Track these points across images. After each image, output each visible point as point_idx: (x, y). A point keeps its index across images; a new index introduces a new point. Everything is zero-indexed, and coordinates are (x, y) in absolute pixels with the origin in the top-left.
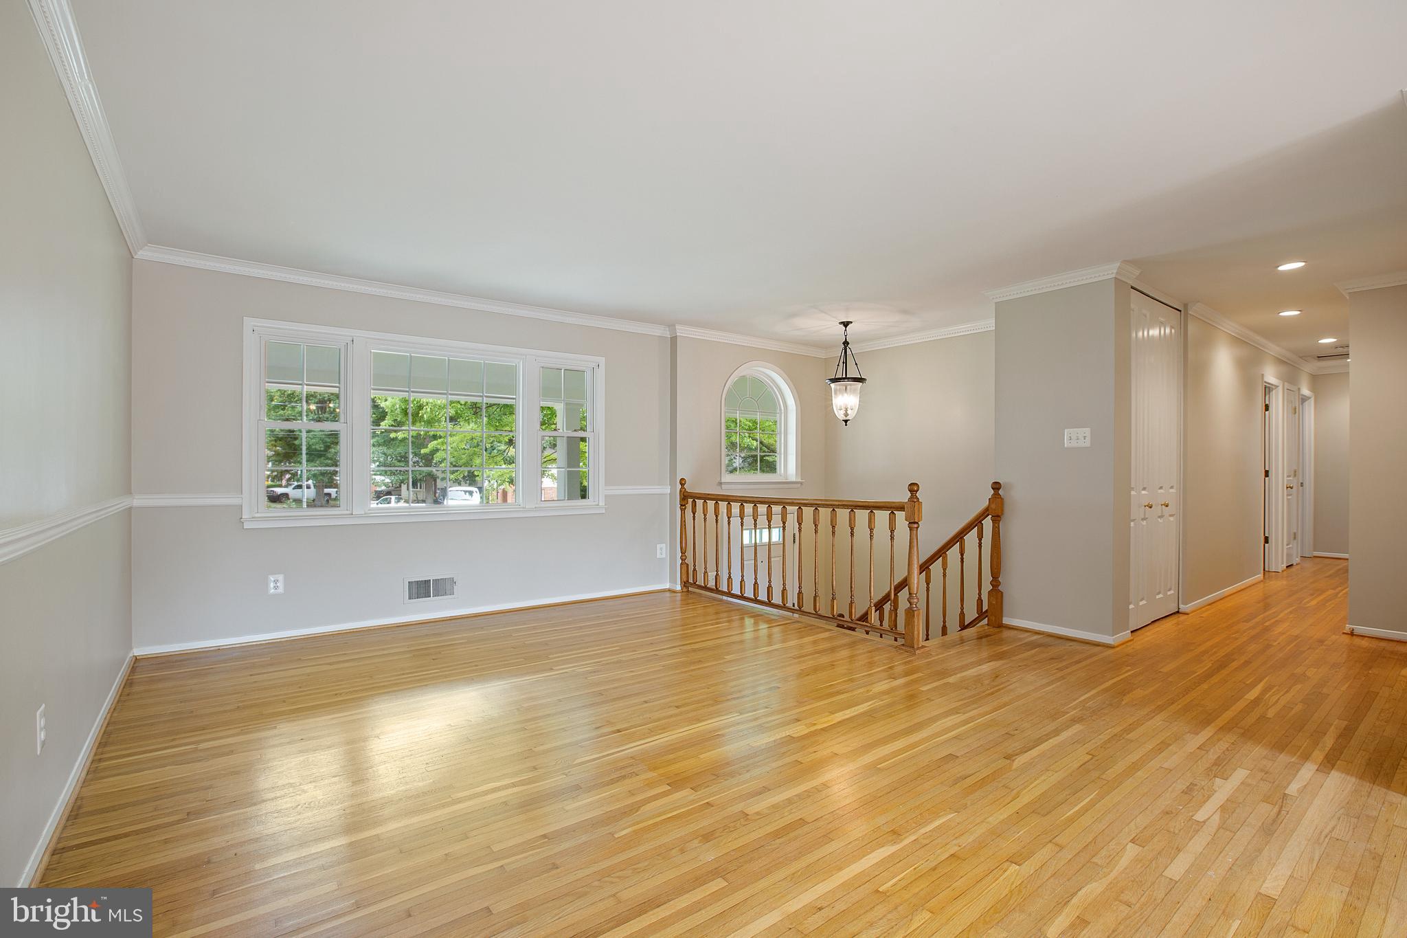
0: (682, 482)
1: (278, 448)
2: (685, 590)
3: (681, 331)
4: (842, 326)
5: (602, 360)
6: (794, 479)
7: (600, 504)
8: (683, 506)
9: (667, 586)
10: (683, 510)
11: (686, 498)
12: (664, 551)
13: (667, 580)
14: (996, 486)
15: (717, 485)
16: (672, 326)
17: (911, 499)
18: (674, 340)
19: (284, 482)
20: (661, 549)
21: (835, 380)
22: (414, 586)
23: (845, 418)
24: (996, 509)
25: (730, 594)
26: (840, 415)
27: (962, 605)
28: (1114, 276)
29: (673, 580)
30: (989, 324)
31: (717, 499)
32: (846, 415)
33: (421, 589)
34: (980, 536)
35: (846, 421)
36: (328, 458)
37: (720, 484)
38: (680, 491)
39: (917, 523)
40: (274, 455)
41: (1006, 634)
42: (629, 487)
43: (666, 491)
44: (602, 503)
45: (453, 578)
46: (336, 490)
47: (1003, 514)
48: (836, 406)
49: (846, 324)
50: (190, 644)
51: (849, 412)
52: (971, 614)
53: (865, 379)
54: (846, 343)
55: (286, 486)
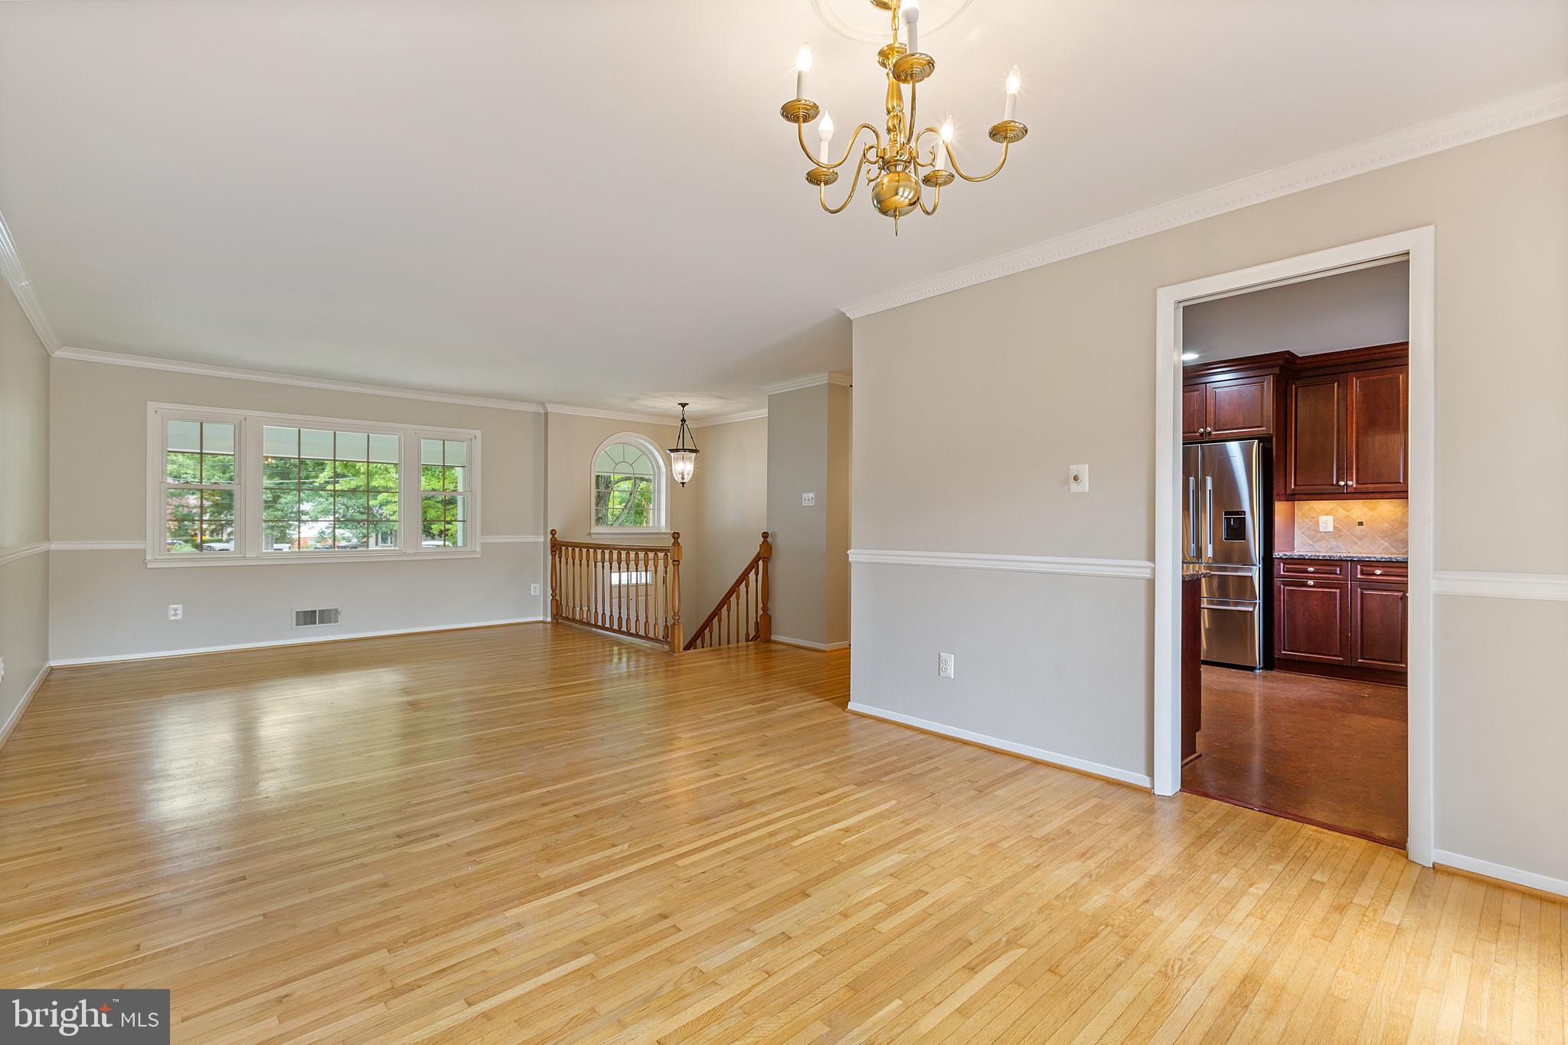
0: (553, 532)
1: (217, 498)
2: (554, 621)
3: (551, 408)
4: (680, 406)
5: (478, 433)
6: (664, 530)
7: (477, 550)
8: (553, 553)
9: (541, 619)
10: (553, 556)
11: (557, 547)
12: (539, 591)
13: (540, 614)
14: (765, 535)
15: (588, 535)
16: (543, 404)
17: (674, 545)
18: (546, 414)
19: (225, 537)
20: (535, 588)
21: (672, 451)
22: (301, 615)
23: (682, 481)
24: (766, 553)
25: (603, 628)
26: (678, 479)
27: (747, 627)
28: (827, 382)
29: (545, 615)
30: (764, 412)
31: (588, 547)
32: (683, 478)
33: (308, 618)
34: (757, 574)
35: (683, 484)
36: (278, 510)
37: (590, 534)
38: (551, 540)
39: (678, 561)
40: (212, 505)
41: (773, 647)
42: (501, 537)
43: (542, 540)
44: (478, 549)
45: (337, 609)
46: (289, 545)
47: (771, 556)
48: (676, 471)
49: (684, 405)
50: (99, 658)
51: (686, 476)
52: (752, 634)
53: (698, 451)
54: (683, 420)
55: (228, 541)
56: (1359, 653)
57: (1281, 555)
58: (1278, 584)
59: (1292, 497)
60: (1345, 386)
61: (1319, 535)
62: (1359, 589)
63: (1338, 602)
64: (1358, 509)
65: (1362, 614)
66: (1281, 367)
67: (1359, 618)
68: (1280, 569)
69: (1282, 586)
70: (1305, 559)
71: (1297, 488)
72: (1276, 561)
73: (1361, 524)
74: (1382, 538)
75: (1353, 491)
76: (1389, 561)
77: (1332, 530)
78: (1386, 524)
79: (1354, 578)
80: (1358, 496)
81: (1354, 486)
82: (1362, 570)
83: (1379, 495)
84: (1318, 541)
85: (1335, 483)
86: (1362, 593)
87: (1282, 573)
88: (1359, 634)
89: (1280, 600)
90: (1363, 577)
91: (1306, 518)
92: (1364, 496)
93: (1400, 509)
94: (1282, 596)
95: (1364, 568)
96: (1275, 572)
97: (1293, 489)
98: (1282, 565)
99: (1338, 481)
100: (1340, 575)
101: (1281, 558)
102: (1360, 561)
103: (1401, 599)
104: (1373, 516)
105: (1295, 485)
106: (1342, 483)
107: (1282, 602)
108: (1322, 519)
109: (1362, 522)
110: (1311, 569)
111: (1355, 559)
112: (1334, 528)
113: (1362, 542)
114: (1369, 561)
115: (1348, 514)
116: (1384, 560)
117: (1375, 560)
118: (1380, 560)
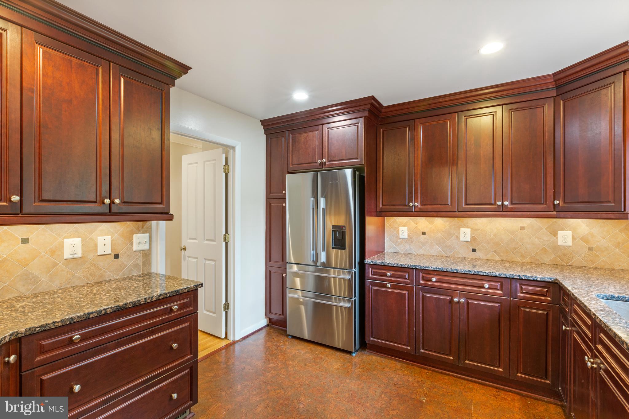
56: (421, 345)
57: (370, 261)
58: (368, 285)
59: (382, 214)
60: (413, 130)
61: (399, 240)
62: (421, 292)
63: (407, 301)
64: (423, 223)
65: (423, 313)
66: (370, 111)
67: (421, 315)
68: (369, 272)
69: (371, 286)
70: (385, 265)
71: (384, 207)
72: (367, 266)
73: (424, 233)
74: (437, 244)
75: (418, 210)
76: (441, 271)
77: (407, 237)
78: (439, 234)
79: (417, 283)
80: (421, 214)
81: (419, 206)
82: (423, 277)
83: (435, 214)
84: (399, 245)
85: (407, 203)
86: (423, 295)
87: (371, 276)
88: (421, 329)
89: (369, 298)
90: (424, 282)
91: (392, 228)
92: (425, 214)
93: (448, 223)
94: (370, 294)
95: (425, 275)
96: (366, 274)
97: (381, 208)
98: (370, 269)
99: (409, 203)
100: (408, 279)
101: (369, 264)
102: (422, 270)
103: (450, 302)
104: (431, 228)
105: (383, 205)
106: (411, 204)
107: (371, 299)
108: (401, 228)
109: (425, 232)
110: (389, 274)
111: (418, 268)
112: (408, 236)
113: (425, 247)
114: (428, 270)
115: (416, 226)
116: (438, 270)
117: (431, 269)
118: (436, 270)
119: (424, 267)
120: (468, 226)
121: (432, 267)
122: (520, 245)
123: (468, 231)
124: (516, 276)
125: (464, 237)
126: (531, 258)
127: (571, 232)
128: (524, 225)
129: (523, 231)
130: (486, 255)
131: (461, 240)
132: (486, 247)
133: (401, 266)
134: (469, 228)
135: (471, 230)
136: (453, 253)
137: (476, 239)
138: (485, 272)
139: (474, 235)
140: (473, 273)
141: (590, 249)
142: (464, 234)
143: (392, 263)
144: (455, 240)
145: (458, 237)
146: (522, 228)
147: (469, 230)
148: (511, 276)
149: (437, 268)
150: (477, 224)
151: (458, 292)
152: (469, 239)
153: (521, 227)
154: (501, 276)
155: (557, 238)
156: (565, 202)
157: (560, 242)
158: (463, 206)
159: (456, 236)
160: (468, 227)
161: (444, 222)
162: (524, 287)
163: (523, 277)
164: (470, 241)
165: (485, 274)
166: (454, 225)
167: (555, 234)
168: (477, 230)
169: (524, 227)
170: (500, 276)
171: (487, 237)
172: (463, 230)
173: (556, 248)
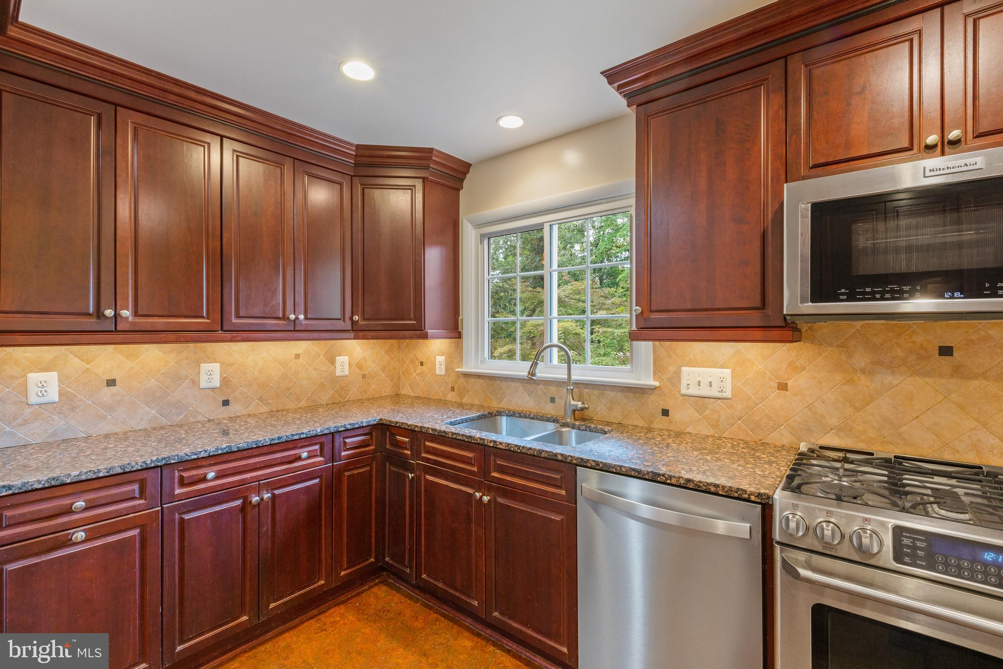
56: (177, 636)
61: (28, 410)
62: (177, 516)
63: (138, 554)
67: (176, 570)
73: (111, 383)
74: (147, 404)
76: (227, 453)
77: (57, 399)
78: (153, 380)
79: (168, 498)
80: (137, 336)
81: (130, 319)
82: (182, 478)
86: (182, 520)
88: (177, 600)
90: (184, 491)
95: (186, 475)
99: (99, 309)
100: (141, 498)
102: (180, 464)
104: (133, 369)
106: (108, 314)
108: (38, 378)
109: (115, 380)
110: (80, 504)
111: (172, 461)
112: (61, 394)
113: (113, 415)
114: (198, 459)
115: (88, 366)
116: (220, 452)
117: (206, 455)
118: (215, 453)
119: (187, 455)
120: (214, 358)
121: (206, 451)
122: (295, 383)
123: (216, 367)
124: (341, 426)
125: (208, 381)
126: (308, 399)
127: (347, 357)
128: (300, 352)
129: (298, 361)
130: (247, 408)
131: (201, 387)
132: (247, 393)
133: (120, 471)
134: (217, 362)
135: (220, 367)
136: (185, 415)
137: (230, 381)
138: (303, 433)
139: (225, 375)
140: (284, 439)
141: (364, 376)
142: (209, 374)
143: (90, 471)
144: (190, 388)
145: (195, 383)
146: (297, 356)
147: (218, 365)
148: (335, 429)
149: (217, 449)
150: (232, 354)
151: (258, 483)
152: (217, 383)
153: (295, 354)
154: (324, 433)
155: (335, 367)
156: (365, 317)
157: (338, 373)
158: (232, 320)
159: (191, 379)
160: (215, 362)
161: (165, 353)
162: (348, 440)
163: (349, 427)
164: (219, 386)
165: (302, 436)
166: (187, 358)
167: (333, 362)
168: (231, 365)
169: (299, 354)
170: (322, 433)
171: (248, 375)
172: (205, 367)
173: (334, 380)
